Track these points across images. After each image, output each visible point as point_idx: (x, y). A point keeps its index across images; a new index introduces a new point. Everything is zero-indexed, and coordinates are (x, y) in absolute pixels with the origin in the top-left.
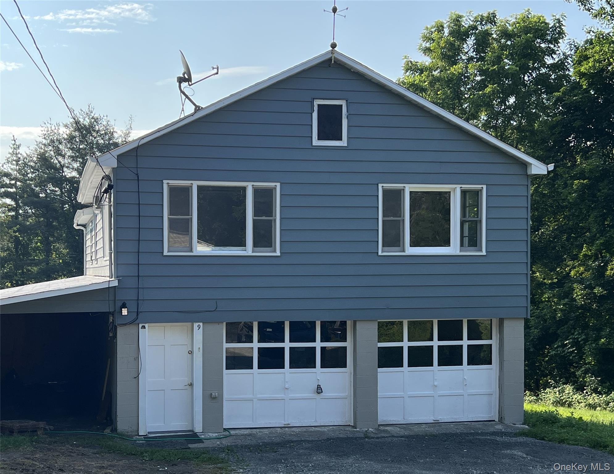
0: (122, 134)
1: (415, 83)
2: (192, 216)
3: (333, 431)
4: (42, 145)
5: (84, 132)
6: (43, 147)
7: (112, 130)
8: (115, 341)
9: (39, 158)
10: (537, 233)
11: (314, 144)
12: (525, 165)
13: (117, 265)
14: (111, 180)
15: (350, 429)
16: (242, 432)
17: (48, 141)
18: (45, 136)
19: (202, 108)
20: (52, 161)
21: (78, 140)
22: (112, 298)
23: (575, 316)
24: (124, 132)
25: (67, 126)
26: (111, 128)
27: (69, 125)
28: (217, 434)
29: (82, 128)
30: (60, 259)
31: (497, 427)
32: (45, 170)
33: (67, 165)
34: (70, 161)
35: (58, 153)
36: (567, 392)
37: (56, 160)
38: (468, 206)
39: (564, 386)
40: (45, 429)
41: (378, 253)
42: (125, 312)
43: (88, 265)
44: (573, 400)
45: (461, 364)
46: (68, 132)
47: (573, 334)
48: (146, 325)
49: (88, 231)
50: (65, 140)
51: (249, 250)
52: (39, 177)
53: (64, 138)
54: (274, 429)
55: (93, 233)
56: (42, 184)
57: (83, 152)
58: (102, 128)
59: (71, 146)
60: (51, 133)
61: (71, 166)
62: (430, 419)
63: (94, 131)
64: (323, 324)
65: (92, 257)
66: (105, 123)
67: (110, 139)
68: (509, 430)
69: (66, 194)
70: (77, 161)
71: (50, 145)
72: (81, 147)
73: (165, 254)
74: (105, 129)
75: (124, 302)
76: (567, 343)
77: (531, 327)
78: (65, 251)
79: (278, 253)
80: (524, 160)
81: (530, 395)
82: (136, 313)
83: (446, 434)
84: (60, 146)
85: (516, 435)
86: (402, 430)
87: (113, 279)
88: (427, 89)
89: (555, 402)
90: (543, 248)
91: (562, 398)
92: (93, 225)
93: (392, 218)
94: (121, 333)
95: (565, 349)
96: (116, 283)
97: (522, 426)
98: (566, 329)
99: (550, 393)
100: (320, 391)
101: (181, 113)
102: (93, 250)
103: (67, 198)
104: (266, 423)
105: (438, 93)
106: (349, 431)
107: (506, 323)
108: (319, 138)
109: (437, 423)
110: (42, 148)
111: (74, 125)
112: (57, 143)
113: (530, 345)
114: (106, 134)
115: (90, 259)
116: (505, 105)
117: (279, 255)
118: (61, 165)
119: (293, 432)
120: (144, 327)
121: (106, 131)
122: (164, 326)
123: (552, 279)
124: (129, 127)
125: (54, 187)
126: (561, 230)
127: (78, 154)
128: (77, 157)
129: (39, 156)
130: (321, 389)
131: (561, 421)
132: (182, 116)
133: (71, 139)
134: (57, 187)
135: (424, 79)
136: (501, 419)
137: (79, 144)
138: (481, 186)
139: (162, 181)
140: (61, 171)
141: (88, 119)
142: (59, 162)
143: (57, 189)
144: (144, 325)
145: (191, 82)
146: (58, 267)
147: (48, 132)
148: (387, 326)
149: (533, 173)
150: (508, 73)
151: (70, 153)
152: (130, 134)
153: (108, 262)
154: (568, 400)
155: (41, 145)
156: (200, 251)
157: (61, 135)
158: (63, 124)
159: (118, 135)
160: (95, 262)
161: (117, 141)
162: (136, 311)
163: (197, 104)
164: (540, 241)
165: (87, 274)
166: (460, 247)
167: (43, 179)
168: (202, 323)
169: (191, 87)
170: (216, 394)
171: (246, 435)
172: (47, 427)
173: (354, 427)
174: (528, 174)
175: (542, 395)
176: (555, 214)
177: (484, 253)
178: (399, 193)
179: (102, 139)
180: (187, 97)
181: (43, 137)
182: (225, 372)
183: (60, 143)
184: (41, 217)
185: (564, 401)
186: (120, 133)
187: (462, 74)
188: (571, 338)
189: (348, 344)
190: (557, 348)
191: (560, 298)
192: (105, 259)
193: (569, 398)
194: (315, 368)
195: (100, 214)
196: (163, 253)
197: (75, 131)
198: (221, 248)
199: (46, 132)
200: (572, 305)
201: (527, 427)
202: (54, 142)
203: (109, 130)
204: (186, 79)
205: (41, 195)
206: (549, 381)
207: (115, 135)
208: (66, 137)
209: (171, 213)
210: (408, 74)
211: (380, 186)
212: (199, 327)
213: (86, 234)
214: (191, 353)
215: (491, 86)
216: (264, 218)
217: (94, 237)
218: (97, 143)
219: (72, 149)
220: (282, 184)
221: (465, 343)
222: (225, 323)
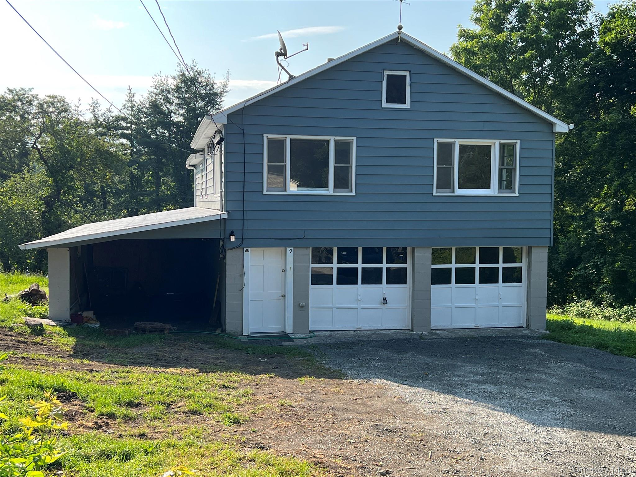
0: (221, 85)
1: (468, 48)
2: (286, 163)
3: (395, 334)
4: (154, 93)
5: (189, 83)
6: (154, 95)
7: (212, 82)
8: (225, 261)
9: (151, 105)
10: (566, 175)
11: (383, 106)
12: (551, 125)
13: (227, 201)
14: (222, 134)
15: (408, 332)
16: (324, 333)
17: (159, 91)
18: (156, 87)
19: (295, 77)
20: (162, 107)
21: (183, 90)
22: (222, 227)
23: (596, 244)
24: (223, 83)
25: (174, 78)
26: (212, 80)
27: (176, 77)
28: (304, 335)
29: (187, 80)
30: (168, 191)
31: (524, 332)
32: (156, 115)
33: (174, 111)
34: (176, 108)
35: (167, 100)
36: (587, 306)
37: (165, 106)
38: (506, 155)
39: (586, 301)
40: (170, 329)
41: (433, 194)
42: (233, 238)
43: (198, 198)
44: (592, 312)
45: (497, 282)
46: (175, 83)
47: (594, 259)
48: (249, 249)
49: (198, 171)
50: (173, 90)
51: (330, 190)
52: (151, 121)
53: (172, 88)
54: (349, 332)
55: (203, 173)
56: (153, 127)
57: (188, 100)
58: (204, 80)
59: (178, 95)
60: (161, 84)
61: (177, 112)
62: (471, 324)
63: (198, 82)
64: (388, 249)
65: (201, 192)
66: (206, 76)
67: (210, 90)
68: (534, 335)
69: (173, 136)
70: (183, 108)
71: (160, 94)
72: (186, 96)
73: (264, 193)
74: (206, 81)
75: (232, 231)
76: (588, 266)
77: (560, 252)
78: (173, 184)
79: (354, 193)
80: (550, 121)
81: (557, 308)
82: (241, 239)
83: (484, 337)
84: (169, 95)
85: (539, 338)
86: (450, 333)
87: (223, 212)
88: (477, 53)
89: (578, 314)
90: (571, 188)
91: (583, 311)
92: (203, 167)
93: (444, 166)
94: (230, 255)
95: (587, 270)
96: (226, 216)
97: (544, 331)
98: (588, 255)
99: (573, 306)
100: (386, 302)
101: (278, 81)
102: (203, 187)
103: (174, 139)
104: (343, 327)
105: (487, 56)
106: (408, 334)
107: (534, 251)
108: (388, 102)
109: (477, 329)
110: (153, 97)
111: (181, 77)
112: (166, 93)
113: (558, 267)
114: (207, 85)
115: (200, 194)
116: (542, 67)
117: (355, 194)
118: (169, 111)
119: (363, 334)
120: (247, 251)
121: (207, 83)
122: (263, 250)
123: (580, 212)
124: (226, 79)
125: (163, 130)
126: (586, 172)
127: (183, 102)
128: (183, 104)
129: (151, 104)
130: (387, 301)
131: (576, 328)
132: (279, 84)
133: (178, 90)
134: (166, 130)
135: (475, 45)
136: (528, 326)
137: (184, 93)
138: (515, 141)
139: (263, 135)
140: (170, 116)
141: (193, 72)
142: (168, 109)
143: (166, 131)
144: (247, 249)
145: (286, 56)
146: (166, 197)
147: (159, 83)
148: (440, 251)
149: (557, 131)
150: (544, 41)
151: (176, 101)
152: (228, 86)
153: (219, 199)
154: (588, 312)
155: (152, 94)
156: (292, 191)
157: (169, 86)
158: (171, 76)
159: (217, 86)
160: (205, 197)
161: (216, 91)
162: (242, 238)
163: (291, 74)
164: (569, 182)
165: (197, 206)
166: (499, 189)
167: (154, 123)
168: (293, 248)
169: (286, 60)
170: (304, 304)
171: (327, 336)
172: (172, 328)
173: (412, 331)
174: (553, 131)
175: (567, 308)
176: (581, 159)
177: (517, 194)
178: (450, 146)
179: (204, 89)
180: (283, 68)
181: (155, 87)
182: (311, 286)
183: (169, 92)
184: (152, 155)
185: (584, 313)
186: (219, 84)
187: (506, 42)
188: (592, 262)
189: (408, 266)
190: (580, 269)
191: (584, 228)
192: (215, 195)
193: (589, 311)
194: (382, 284)
195: (211, 159)
196: (263, 192)
197: (181, 83)
198: (309, 188)
199: (156, 83)
200: (593, 236)
201: (548, 332)
202: (163, 92)
203: (210, 82)
204: (282, 53)
205: (152, 137)
206: (573, 297)
207: (215, 86)
208: (174, 87)
209: (269, 161)
210: (461, 40)
211: (435, 140)
212: (291, 251)
213: (196, 173)
214: (284, 271)
215: (530, 51)
216: (343, 165)
217: (204, 176)
218: (200, 93)
219: (179, 98)
220: (357, 138)
221: (501, 265)
222: (311, 248)
